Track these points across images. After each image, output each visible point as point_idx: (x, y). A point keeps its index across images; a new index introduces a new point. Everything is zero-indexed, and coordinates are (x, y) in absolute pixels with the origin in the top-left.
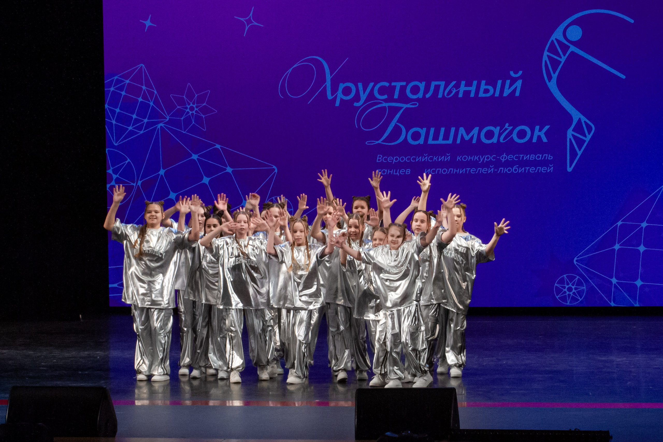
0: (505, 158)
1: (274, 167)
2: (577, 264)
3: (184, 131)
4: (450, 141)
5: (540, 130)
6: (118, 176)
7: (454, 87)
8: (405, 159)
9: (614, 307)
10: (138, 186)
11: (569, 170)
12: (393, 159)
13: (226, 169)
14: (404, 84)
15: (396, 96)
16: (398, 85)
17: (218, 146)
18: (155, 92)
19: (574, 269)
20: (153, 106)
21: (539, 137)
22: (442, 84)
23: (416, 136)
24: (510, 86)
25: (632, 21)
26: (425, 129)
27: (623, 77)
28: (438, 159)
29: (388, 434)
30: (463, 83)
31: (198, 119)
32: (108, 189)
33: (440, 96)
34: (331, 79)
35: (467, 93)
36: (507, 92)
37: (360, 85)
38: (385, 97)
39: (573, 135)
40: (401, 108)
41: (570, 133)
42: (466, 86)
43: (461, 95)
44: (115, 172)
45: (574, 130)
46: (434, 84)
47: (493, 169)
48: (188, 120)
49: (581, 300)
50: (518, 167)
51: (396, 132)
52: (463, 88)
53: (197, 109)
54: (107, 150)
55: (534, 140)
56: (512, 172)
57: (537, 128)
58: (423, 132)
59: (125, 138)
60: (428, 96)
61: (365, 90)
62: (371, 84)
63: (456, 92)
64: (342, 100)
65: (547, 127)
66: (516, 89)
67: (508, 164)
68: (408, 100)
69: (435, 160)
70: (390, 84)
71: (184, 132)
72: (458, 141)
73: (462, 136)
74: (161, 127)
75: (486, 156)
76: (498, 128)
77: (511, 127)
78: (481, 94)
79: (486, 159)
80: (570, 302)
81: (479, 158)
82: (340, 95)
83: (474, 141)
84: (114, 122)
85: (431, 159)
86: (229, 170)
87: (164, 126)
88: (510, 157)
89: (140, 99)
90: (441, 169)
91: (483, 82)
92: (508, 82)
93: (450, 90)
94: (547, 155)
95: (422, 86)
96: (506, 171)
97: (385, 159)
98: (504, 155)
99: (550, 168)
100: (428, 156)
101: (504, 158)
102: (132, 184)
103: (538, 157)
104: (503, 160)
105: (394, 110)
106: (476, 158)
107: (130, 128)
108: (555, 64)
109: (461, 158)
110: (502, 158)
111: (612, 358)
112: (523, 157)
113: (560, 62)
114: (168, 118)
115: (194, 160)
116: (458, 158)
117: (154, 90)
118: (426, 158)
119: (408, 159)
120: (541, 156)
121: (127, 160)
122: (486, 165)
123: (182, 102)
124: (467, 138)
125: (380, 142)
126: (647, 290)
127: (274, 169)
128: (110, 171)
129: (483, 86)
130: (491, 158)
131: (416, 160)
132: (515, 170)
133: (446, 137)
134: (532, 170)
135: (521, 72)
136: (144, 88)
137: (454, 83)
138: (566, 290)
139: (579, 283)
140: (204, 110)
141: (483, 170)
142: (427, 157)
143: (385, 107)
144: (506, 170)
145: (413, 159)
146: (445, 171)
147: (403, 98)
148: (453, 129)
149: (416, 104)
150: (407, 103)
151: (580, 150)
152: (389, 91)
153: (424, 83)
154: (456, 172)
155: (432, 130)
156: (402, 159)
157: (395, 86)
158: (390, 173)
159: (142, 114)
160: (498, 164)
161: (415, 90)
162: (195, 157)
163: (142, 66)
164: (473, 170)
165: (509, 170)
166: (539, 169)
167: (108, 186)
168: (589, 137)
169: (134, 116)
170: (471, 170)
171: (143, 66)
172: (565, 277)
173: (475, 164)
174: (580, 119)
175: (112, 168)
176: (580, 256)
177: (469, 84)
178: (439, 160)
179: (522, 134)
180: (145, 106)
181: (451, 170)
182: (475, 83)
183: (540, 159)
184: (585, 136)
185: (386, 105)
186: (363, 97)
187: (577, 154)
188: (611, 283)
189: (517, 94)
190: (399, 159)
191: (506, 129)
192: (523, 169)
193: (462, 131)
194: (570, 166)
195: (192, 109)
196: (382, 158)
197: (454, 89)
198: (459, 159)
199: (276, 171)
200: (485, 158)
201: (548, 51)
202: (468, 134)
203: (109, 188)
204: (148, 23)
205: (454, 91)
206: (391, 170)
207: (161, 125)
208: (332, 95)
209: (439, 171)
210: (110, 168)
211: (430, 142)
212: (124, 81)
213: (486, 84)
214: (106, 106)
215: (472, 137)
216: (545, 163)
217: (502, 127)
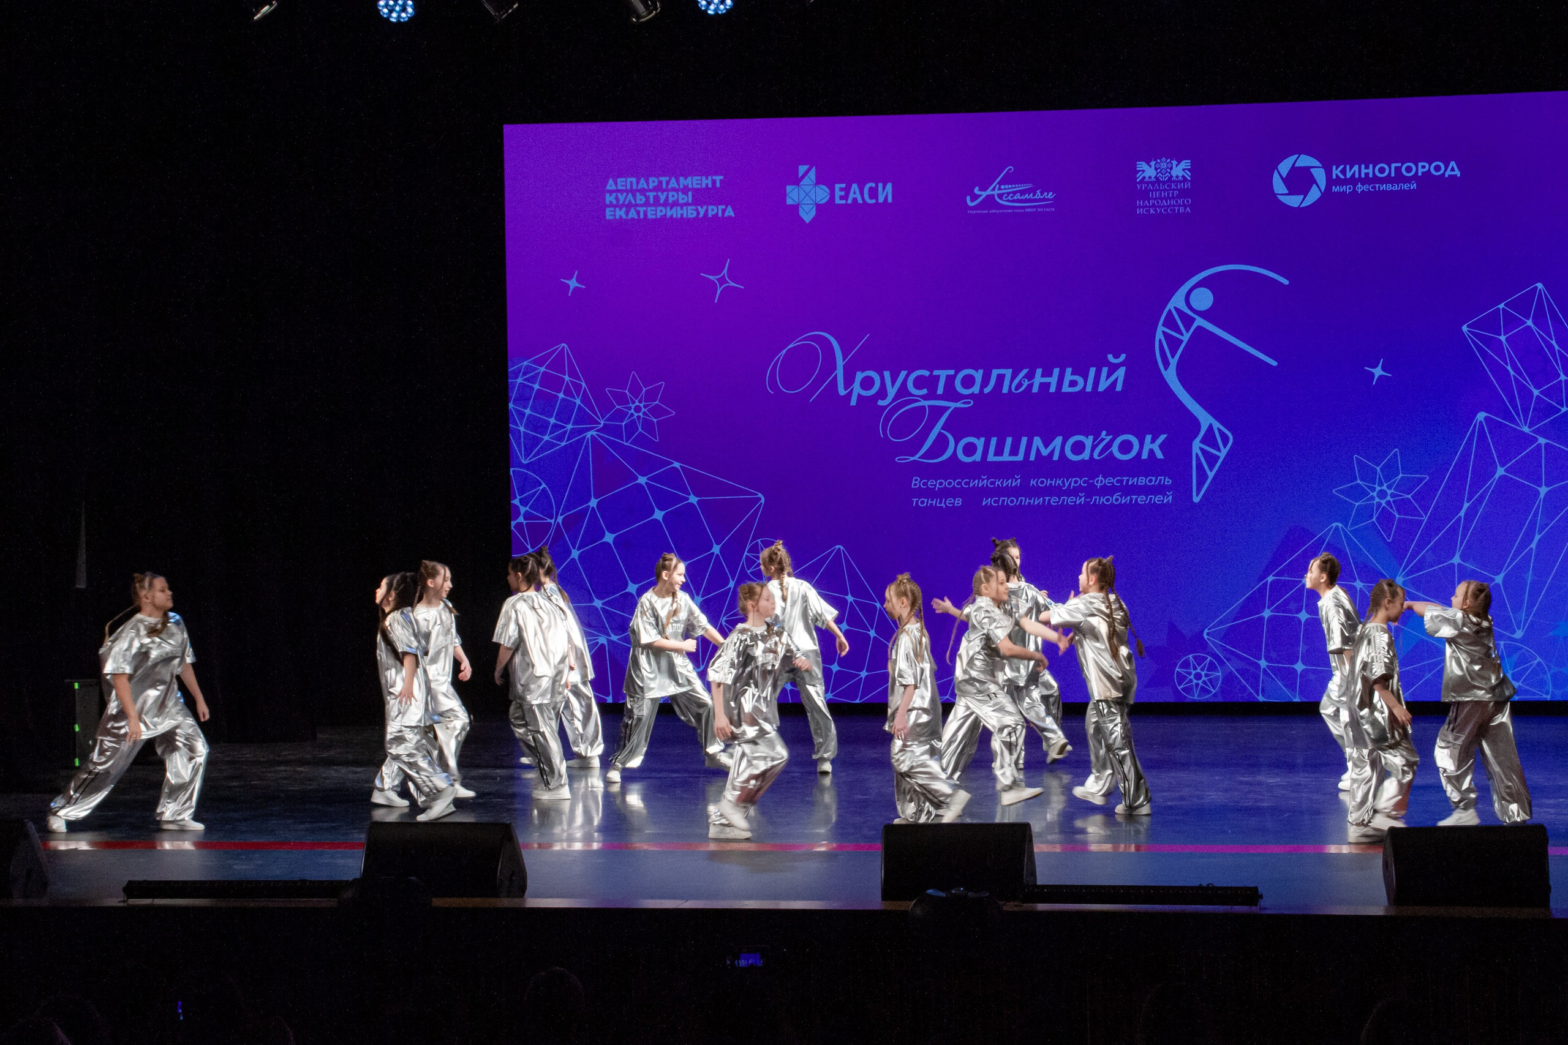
0: (1102, 481)
1: (760, 495)
2: (1208, 639)
3: (627, 442)
4: (1020, 457)
5: (1153, 441)
6: (527, 508)
7: (1023, 378)
8: (954, 483)
9: (1264, 703)
10: (558, 523)
11: (1196, 499)
12: (936, 481)
13: (688, 499)
14: (952, 372)
15: (940, 391)
16: (943, 374)
17: (677, 465)
18: (584, 385)
19: (1203, 645)
20: (580, 405)
21: (1151, 452)
22: (1008, 373)
23: (970, 449)
24: (1108, 377)
25: (1286, 282)
26: (983, 439)
27: (1274, 363)
28: (1002, 484)
29: (930, 891)
30: (1039, 371)
31: (647, 424)
32: (512, 528)
33: (1005, 390)
34: (844, 366)
35: (1045, 386)
36: (1103, 386)
37: (887, 374)
38: (924, 391)
39: (1201, 449)
40: (948, 408)
41: (1197, 445)
42: (1043, 376)
43: (1035, 390)
44: (524, 502)
45: (1202, 441)
46: (995, 373)
47: (1083, 498)
48: (632, 426)
49: (1214, 692)
50: (1121, 496)
51: (941, 444)
52: (1038, 379)
53: (646, 410)
54: (512, 470)
55: (1145, 456)
56: (1112, 502)
57: (1148, 438)
58: (980, 443)
59: (538, 453)
60: (987, 390)
61: (893, 384)
62: (903, 373)
63: (1029, 385)
64: (859, 395)
65: (1163, 437)
66: (1116, 380)
67: (1107, 491)
68: (957, 397)
69: (998, 485)
70: (932, 373)
71: (626, 444)
72: (1032, 458)
73: (1038, 450)
74: (592, 436)
75: (1074, 479)
76: (1091, 438)
77: (1111, 437)
78: (1066, 388)
79: (1073, 484)
80: (1199, 696)
81: (1063, 482)
82: (857, 388)
83: (1056, 457)
84: (522, 429)
85: (992, 483)
86: (693, 499)
87: (598, 435)
88: (1110, 481)
89: (561, 395)
90: (1006, 498)
91: (1069, 370)
92: (1105, 370)
93: (1020, 381)
94: (1163, 478)
95: (978, 375)
96: (1103, 502)
97: (925, 484)
98: (1100, 478)
99: (1168, 496)
100: (988, 479)
101: (1100, 481)
102: (549, 520)
103: (1151, 481)
104: (1099, 485)
105: (937, 412)
106: (1059, 482)
107: (546, 438)
108: (1174, 343)
109: (1037, 483)
110: (1097, 482)
111: (1261, 778)
112: (1128, 481)
113: (1182, 341)
114: (602, 422)
115: (640, 485)
116: (1033, 482)
117: (581, 381)
118: (984, 482)
119: (959, 483)
120: (1154, 479)
121: (540, 485)
122: (1074, 492)
123: (623, 400)
124: (1045, 452)
125: (916, 458)
126: (1312, 677)
127: (760, 499)
128: (516, 502)
129: (1069, 376)
130: (1081, 482)
131: (969, 485)
132: (1117, 500)
133: (1014, 451)
134: (1141, 499)
135: (1123, 357)
136: (567, 378)
137: (1025, 371)
138: (1192, 677)
139: (1212, 667)
140: (655, 411)
141: (1070, 500)
142: (986, 481)
143: (924, 407)
144: (1103, 500)
145: (966, 483)
146: (1012, 501)
147: (951, 394)
148: (1024, 440)
149: (969, 403)
150: (957, 402)
151: (1211, 469)
152: (929, 383)
153: (981, 372)
154: (1029, 503)
155: (994, 441)
156: (950, 483)
157: (938, 377)
158: (931, 504)
159: (564, 417)
160: (1091, 490)
161: (968, 382)
162: (642, 480)
163: (564, 347)
164: (1054, 500)
165: (1108, 500)
166: (1151, 499)
167: (513, 523)
168: (1223, 453)
169: (552, 421)
170: (1052, 501)
171: (566, 346)
172: (1191, 658)
173: (1057, 491)
174: (1211, 427)
175: (519, 497)
176: (1214, 627)
177: (1047, 373)
178: (1004, 485)
179: (1126, 447)
180: (567, 406)
181: (1021, 500)
182: (1056, 371)
183: (1153, 483)
184: (1219, 450)
185: (926, 403)
186: (892, 392)
187: (1206, 477)
188: (1258, 666)
189: (1119, 388)
190: (945, 484)
191: (1102, 440)
192: (1129, 497)
193: (1037, 441)
194: (1198, 495)
195: (638, 409)
196: (920, 482)
197: (1026, 380)
198: (1033, 484)
199: (763, 501)
200: (1072, 482)
201: (1164, 325)
202: (1046, 446)
203: (514, 527)
204: (573, 283)
205: (1026, 383)
206: (932, 500)
207: (593, 433)
208: (846, 390)
209: (1004, 501)
210: (516, 498)
211: (991, 458)
212: (537, 369)
213: (1073, 374)
214: (511, 405)
215: (1053, 451)
216: (1160, 490)
217: (1097, 435)
